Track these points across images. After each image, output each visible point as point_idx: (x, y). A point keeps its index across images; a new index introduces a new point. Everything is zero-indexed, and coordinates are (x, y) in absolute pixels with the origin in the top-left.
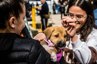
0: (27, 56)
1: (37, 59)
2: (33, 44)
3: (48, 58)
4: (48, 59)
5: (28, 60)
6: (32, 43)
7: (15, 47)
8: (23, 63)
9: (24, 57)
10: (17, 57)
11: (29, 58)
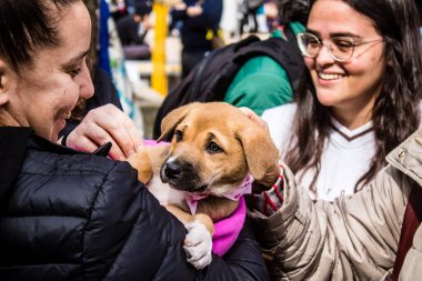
0: (74, 235)
1: (122, 248)
2: (105, 180)
3: (168, 244)
4: (171, 248)
5: (79, 255)
6: (99, 180)
7: (25, 193)
8: (56, 266)
9: (61, 238)
10: (31, 239)
11: (85, 247)
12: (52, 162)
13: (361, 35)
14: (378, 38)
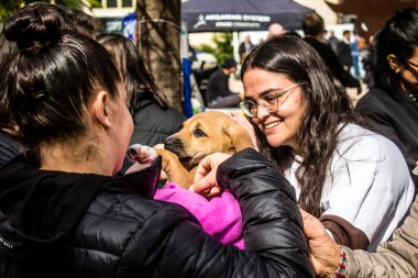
2: (139, 228)
12: (108, 205)
13: (280, 87)
14: (295, 85)
